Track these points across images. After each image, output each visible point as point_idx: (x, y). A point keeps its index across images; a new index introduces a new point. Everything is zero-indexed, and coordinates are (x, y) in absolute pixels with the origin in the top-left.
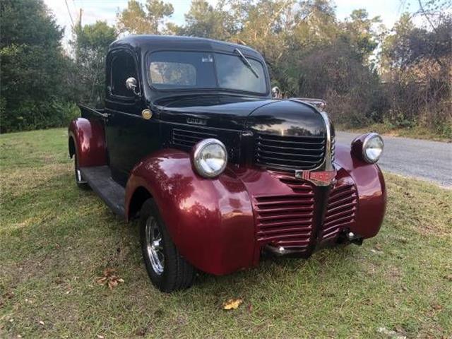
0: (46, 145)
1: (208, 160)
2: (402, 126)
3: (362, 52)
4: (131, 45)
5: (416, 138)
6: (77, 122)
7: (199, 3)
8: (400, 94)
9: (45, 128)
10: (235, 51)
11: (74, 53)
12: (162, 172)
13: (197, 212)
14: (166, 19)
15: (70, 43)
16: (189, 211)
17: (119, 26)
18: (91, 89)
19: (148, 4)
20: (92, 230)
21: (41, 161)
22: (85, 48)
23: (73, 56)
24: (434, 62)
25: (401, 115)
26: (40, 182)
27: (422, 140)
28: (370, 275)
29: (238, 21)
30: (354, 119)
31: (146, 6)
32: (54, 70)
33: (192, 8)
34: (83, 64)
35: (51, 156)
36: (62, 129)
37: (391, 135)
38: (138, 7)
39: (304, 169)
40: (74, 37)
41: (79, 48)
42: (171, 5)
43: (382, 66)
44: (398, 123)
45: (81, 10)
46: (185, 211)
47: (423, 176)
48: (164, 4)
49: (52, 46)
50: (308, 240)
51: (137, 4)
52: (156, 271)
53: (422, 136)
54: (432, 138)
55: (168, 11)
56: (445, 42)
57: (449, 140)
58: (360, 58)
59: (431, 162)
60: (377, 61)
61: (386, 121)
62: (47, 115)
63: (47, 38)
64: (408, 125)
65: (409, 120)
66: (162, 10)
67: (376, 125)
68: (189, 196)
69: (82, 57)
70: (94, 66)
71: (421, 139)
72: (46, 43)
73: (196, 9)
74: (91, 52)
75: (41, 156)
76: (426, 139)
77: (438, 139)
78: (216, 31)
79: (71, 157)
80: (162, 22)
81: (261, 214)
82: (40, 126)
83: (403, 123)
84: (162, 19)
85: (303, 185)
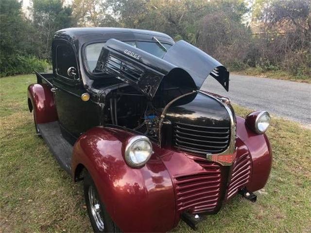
0: (14, 93)
1: (137, 152)
2: (269, 70)
3: (240, 13)
4: (71, 36)
5: (278, 79)
6: (33, 88)
8: (268, 46)
9: (13, 75)
10: (153, 38)
11: (32, 16)
12: (98, 151)
13: (128, 190)
15: (28, 8)
16: (121, 189)
18: (46, 42)
20: (48, 180)
21: (10, 109)
22: (40, 11)
23: (31, 18)
24: (291, 23)
25: (268, 62)
26: (8, 132)
27: (283, 81)
28: (260, 218)
30: (236, 64)
32: (17, 32)
34: (39, 24)
35: (17, 104)
36: (26, 76)
37: (261, 76)
39: (213, 153)
40: (31, 4)
41: (35, 12)
43: (252, 21)
44: (266, 67)
46: (118, 188)
47: (288, 115)
49: (14, 14)
50: (215, 204)
52: (98, 227)
53: (283, 77)
54: (289, 79)
56: (300, 9)
57: (302, 80)
58: (238, 18)
59: (292, 102)
60: (249, 17)
61: (258, 66)
62: (14, 65)
63: (10, 8)
64: (273, 69)
65: (274, 65)
67: (250, 69)
68: (122, 178)
69: (38, 19)
70: (47, 26)
71: (282, 79)
72: (10, 12)
74: (44, 15)
75: (10, 104)
76: (286, 80)
77: (294, 79)
79: (31, 112)
81: (179, 184)
82: (10, 73)
83: (269, 67)
85: (213, 165)
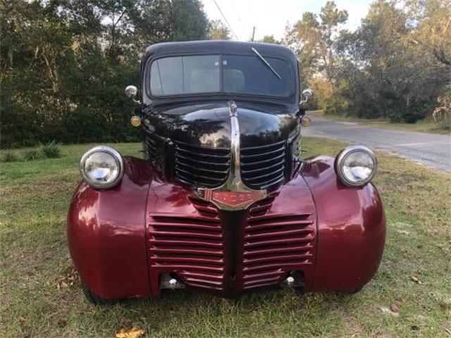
7: (379, 5)
14: (340, 27)
17: (287, 39)
19: (323, 14)
29: (412, 19)
31: (321, 15)
33: (370, 11)
38: (312, 18)
42: (346, 12)
45: (254, 28)
48: (338, 12)
51: (311, 15)
55: (343, 17)
66: (336, 17)
73: (375, 11)
78: (382, 33)
80: (336, 30)
84: (335, 27)
